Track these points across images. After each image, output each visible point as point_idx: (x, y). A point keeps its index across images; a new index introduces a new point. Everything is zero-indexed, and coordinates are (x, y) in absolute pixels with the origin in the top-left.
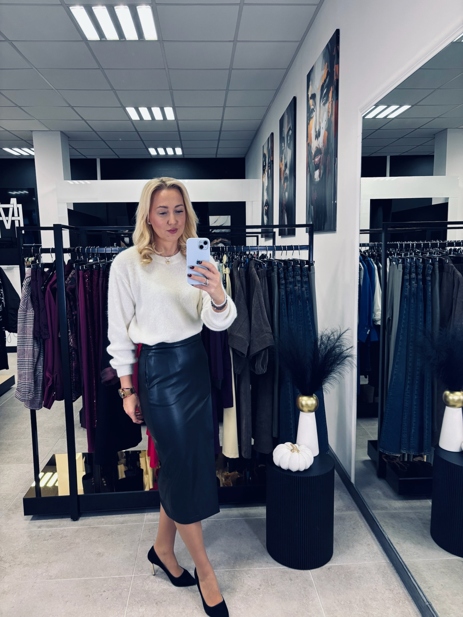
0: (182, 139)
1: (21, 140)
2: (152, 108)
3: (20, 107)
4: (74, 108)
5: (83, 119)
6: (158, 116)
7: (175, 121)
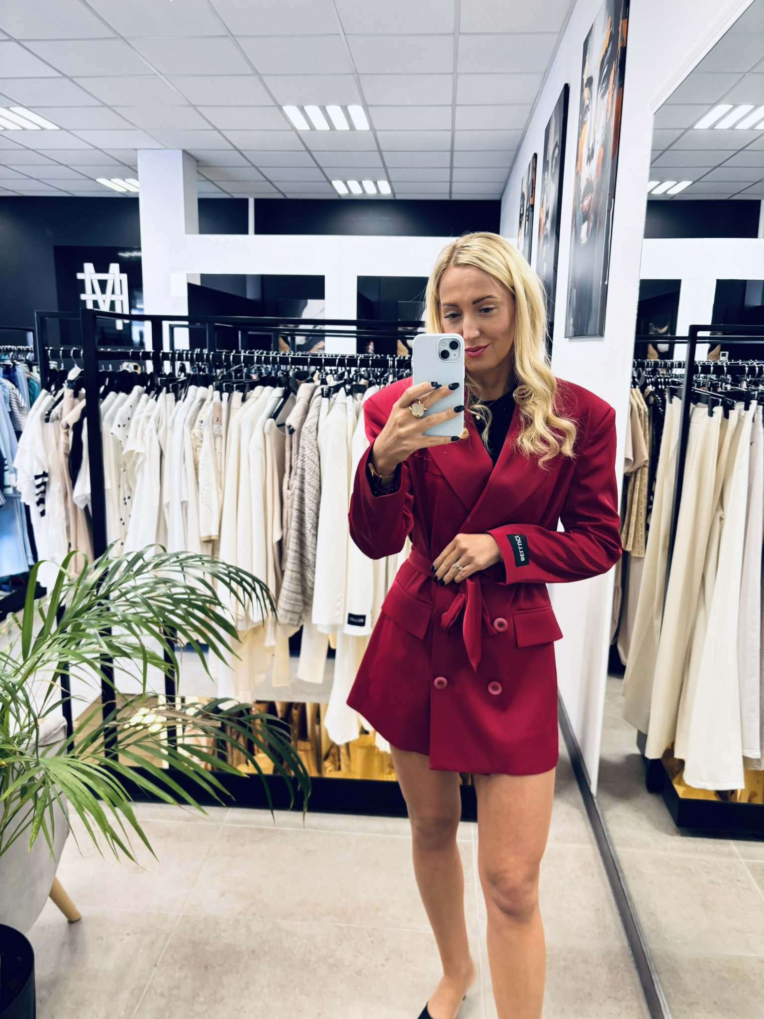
0: (388, 165)
1: (120, 164)
2: (327, 108)
3: (110, 107)
4: (197, 108)
5: (216, 129)
6: (341, 124)
7: (371, 133)
